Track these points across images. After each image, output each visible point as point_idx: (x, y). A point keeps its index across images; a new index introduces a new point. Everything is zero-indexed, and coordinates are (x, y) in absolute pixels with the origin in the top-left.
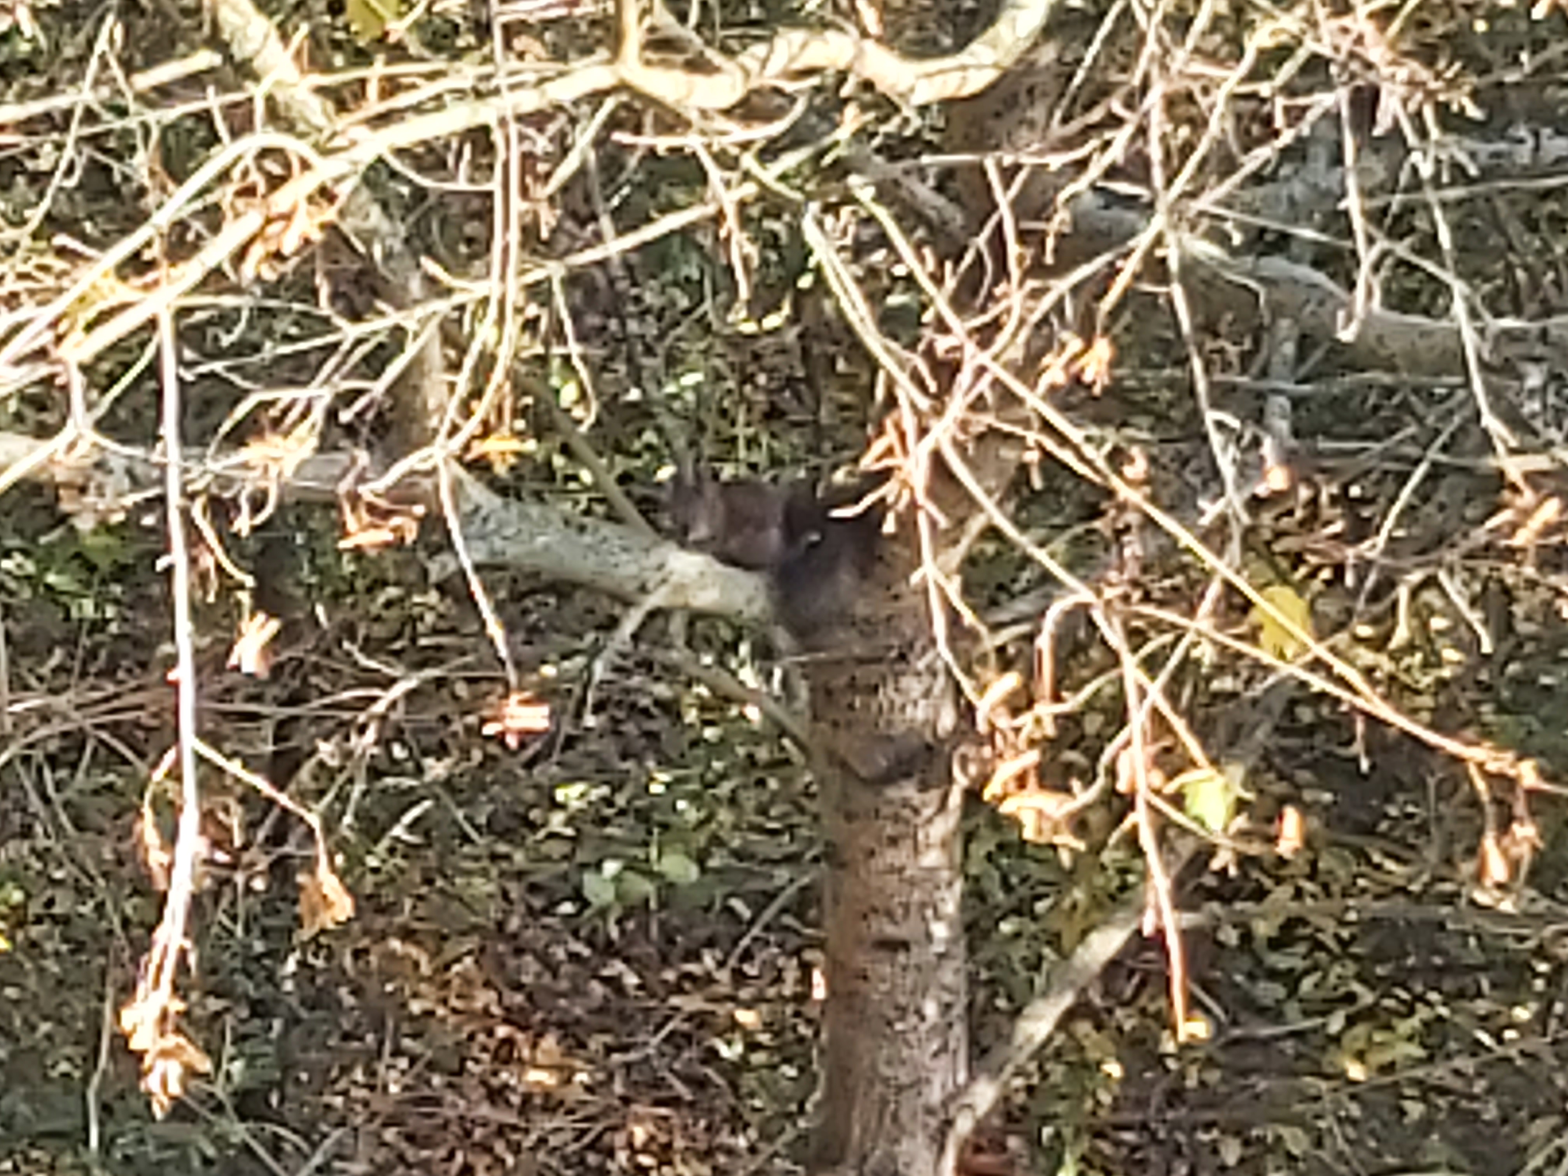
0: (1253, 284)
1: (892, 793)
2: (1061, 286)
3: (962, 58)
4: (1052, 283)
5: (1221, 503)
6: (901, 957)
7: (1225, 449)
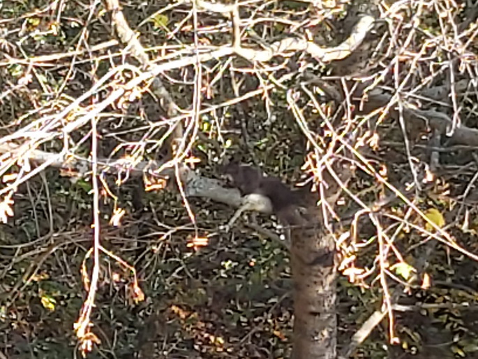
0: (424, 118)
1: (315, 268)
2: (367, 118)
3: (339, 48)
4: (364, 116)
5: (413, 184)
6: (317, 317)
7: (414, 168)
